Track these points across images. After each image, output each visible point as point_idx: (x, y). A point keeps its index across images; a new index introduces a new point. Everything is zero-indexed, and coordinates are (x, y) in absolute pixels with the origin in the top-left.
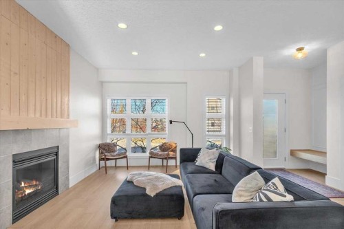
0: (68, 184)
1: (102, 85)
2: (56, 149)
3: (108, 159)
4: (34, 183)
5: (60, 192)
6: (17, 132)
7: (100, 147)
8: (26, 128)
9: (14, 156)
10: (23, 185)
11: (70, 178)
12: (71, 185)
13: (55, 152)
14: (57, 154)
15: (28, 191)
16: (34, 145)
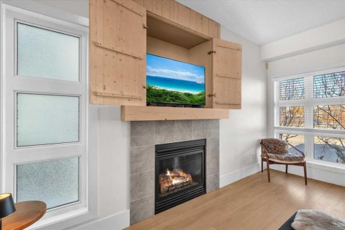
0: (218, 184)
1: (267, 65)
2: (203, 142)
3: (273, 162)
5: (207, 191)
6: (160, 122)
7: (262, 143)
8: (164, 119)
9: (157, 146)
10: (168, 173)
12: (222, 185)
13: (202, 145)
14: (204, 147)
16: (177, 137)
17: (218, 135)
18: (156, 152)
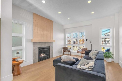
0: (53, 56)
1: (65, 30)
4: (44, 54)
5: (50, 58)
7: (63, 48)
9: (39, 47)
10: (41, 54)
11: (53, 55)
14: (49, 48)
15: (43, 56)
16: (43, 46)
17: (53, 46)
18: (39, 49)
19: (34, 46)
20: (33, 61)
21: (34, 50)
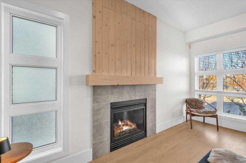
0: (155, 130)
1: (190, 46)
2: (145, 101)
3: (194, 115)
5: (148, 135)
6: (114, 87)
7: (187, 101)
8: (117, 84)
9: (111, 103)
10: (120, 123)
12: (158, 131)
14: (145, 104)
15: (125, 128)
16: (126, 97)
17: (155, 95)
18: (111, 107)
19: (95, 100)
20: (91, 150)
21: (95, 112)
